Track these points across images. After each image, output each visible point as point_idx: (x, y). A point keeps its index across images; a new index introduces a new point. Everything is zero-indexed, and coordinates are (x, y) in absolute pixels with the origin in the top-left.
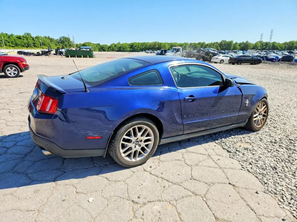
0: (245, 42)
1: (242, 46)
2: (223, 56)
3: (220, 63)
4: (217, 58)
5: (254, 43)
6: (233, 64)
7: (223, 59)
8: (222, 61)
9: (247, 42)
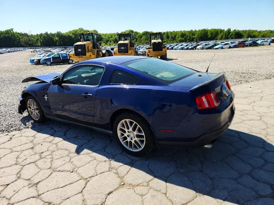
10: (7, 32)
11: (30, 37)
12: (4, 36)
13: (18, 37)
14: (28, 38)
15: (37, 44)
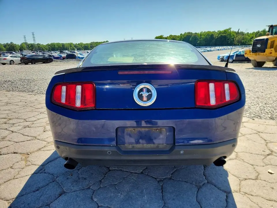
0: (9, 43)
1: (8, 47)
2: (11, 57)
3: (10, 64)
4: (5, 59)
5: (20, 44)
6: (26, 64)
7: (13, 60)
8: (12, 62)
9: (12, 43)
10: (225, 32)
11: (245, 35)
12: (222, 35)
13: (234, 36)
14: (243, 36)
15: (250, 42)
